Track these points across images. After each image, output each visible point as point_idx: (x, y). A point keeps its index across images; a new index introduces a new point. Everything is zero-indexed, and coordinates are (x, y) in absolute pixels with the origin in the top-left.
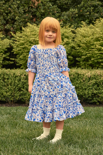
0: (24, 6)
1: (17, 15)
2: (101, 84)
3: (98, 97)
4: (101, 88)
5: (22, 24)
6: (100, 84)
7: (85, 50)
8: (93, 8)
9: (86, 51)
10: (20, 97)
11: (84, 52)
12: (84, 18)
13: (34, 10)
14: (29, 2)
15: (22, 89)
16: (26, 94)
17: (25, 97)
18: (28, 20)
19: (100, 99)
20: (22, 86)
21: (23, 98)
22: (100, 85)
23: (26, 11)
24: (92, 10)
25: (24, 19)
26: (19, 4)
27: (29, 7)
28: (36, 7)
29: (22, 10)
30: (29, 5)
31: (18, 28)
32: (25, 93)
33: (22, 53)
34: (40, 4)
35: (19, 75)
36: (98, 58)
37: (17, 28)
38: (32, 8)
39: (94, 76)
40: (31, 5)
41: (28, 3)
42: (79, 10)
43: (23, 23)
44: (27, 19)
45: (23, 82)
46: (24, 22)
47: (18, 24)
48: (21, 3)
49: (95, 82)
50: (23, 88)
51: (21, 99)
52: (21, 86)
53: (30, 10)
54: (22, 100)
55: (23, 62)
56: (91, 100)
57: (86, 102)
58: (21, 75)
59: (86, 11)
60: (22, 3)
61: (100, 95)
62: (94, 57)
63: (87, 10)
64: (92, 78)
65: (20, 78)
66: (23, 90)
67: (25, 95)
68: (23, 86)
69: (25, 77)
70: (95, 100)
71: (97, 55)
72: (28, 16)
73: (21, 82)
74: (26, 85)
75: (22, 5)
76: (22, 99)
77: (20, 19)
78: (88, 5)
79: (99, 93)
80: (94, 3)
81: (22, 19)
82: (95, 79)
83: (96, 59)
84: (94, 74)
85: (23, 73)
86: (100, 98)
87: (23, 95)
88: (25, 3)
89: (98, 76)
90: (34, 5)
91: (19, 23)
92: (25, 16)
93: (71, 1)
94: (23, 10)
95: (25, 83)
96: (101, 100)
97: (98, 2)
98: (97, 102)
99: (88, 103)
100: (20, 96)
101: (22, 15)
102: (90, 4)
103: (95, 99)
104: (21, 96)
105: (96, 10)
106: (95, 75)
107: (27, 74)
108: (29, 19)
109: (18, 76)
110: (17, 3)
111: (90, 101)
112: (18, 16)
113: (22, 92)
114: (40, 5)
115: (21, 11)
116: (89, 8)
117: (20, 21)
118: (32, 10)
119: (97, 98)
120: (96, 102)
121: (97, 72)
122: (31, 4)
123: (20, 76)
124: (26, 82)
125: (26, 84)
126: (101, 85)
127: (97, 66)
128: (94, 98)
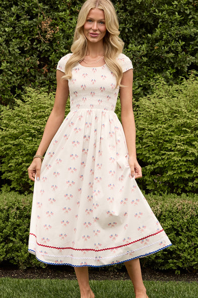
0: (20, 37)
1: (5, 59)
2: (184, 230)
3: (179, 257)
4: (183, 240)
5: (16, 80)
6: (182, 229)
7: (154, 152)
8: (184, 43)
9: (156, 154)
10: (8, 256)
11: (151, 156)
12: (163, 65)
13: (45, 47)
14: (33, 29)
15: (11, 238)
16: (20, 249)
17: (18, 256)
18: (29, 69)
19: (182, 262)
20: (12, 233)
21: (14, 257)
22: (182, 234)
23: (26, 49)
24: (180, 48)
25: (20, 69)
26: (9, 35)
27: (32, 41)
28: (49, 40)
29: (16, 47)
30: (33, 35)
31: (6, 88)
32: (18, 247)
33: (14, 155)
34: (57, 33)
35: (6, 207)
36: (181, 172)
37: (4, 88)
38: (39, 42)
39: (168, 212)
40: (37, 36)
41: (30, 32)
42: (152, 46)
43: (19, 77)
44: (27, 68)
45: (13, 224)
46: (21, 74)
47: (6, 80)
48: (15, 31)
49: (171, 225)
50: (14, 236)
51: (8, 260)
52: (9, 232)
53: (35, 47)
54: (12, 261)
55: (16, 175)
56: (162, 264)
57: (152, 268)
58: (9, 209)
59: (167, 49)
60: (17, 32)
61: (182, 255)
62: (173, 168)
63: (170, 48)
64: (164, 216)
65: (8, 214)
66: (14, 239)
67: (17, 251)
68: (15, 232)
69: (18, 212)
70: (172, 265)
71: (179, 165)
72: (31, 61)
73: (10, 223)
74: (20, 230)
75: (15, 35)
76: (11, 259)
77: (13, 69)
78: (171, 35)
79: (180, 250)
80: (185, 31)
81: (16, 68)
82: (172, 220)
83: (178, 173)
84: (169, 208)
85: (14, 204)
86: (182, 260)
87: (13, 250)
88: (24, 32)
89: (178, 212)
90: (44, 37)
91: (10, 78)
92: (23, 60)
93: (131, 26)
94: (18, 48)
95: (19, 225)
96: (183, 264)
97: (195, 29)
98: (175, 270)
99: (158, 270)
100: (7, 252)
101: (16, 58)
102: (177, 34)
103: (173, 263)
104: (9, 253)
105: (191, 46)
106: (170, 212)
107: (22, 206)
108: (31, 68)
109: (4, 209)
110: (5, 31)
111: (161, 266)
112: (7, 62)
113: (11, 245)
114: (59, 37)
115: (14, 50)
116: (173, 44)
117: (11, 73)
118: (40, 46)
119: (175, 261)
120: (174, 268)
121: (175, 205)
122: (38, 34)
123: (8, 211)
124: (20, 223)
125: (20, 227)
126: (185, 233)
127: (182, 187)
128: (170, 261)
